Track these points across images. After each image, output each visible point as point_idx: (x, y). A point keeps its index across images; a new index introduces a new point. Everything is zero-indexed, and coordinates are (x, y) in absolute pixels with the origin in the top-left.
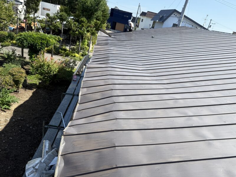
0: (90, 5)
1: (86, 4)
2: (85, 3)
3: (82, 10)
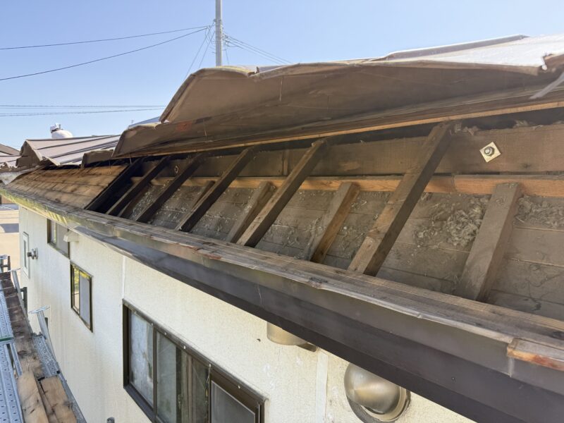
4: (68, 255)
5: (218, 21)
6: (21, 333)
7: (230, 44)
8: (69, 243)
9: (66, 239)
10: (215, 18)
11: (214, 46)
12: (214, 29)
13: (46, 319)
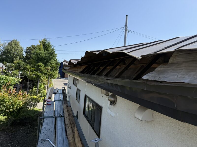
0: (44, 55)
1: (41, 54)
2: (39, 54)
3: (37, 60)
4: (77, 86)
5: (126, 26)
6: (65, 100)
7: (129, 32)
8: (77, 83)
9: (76, 82)
10: (125, 25)
11: (124, 33)
12: (124, 28)
13: (70, 98)
